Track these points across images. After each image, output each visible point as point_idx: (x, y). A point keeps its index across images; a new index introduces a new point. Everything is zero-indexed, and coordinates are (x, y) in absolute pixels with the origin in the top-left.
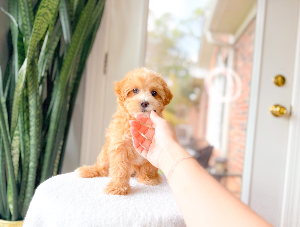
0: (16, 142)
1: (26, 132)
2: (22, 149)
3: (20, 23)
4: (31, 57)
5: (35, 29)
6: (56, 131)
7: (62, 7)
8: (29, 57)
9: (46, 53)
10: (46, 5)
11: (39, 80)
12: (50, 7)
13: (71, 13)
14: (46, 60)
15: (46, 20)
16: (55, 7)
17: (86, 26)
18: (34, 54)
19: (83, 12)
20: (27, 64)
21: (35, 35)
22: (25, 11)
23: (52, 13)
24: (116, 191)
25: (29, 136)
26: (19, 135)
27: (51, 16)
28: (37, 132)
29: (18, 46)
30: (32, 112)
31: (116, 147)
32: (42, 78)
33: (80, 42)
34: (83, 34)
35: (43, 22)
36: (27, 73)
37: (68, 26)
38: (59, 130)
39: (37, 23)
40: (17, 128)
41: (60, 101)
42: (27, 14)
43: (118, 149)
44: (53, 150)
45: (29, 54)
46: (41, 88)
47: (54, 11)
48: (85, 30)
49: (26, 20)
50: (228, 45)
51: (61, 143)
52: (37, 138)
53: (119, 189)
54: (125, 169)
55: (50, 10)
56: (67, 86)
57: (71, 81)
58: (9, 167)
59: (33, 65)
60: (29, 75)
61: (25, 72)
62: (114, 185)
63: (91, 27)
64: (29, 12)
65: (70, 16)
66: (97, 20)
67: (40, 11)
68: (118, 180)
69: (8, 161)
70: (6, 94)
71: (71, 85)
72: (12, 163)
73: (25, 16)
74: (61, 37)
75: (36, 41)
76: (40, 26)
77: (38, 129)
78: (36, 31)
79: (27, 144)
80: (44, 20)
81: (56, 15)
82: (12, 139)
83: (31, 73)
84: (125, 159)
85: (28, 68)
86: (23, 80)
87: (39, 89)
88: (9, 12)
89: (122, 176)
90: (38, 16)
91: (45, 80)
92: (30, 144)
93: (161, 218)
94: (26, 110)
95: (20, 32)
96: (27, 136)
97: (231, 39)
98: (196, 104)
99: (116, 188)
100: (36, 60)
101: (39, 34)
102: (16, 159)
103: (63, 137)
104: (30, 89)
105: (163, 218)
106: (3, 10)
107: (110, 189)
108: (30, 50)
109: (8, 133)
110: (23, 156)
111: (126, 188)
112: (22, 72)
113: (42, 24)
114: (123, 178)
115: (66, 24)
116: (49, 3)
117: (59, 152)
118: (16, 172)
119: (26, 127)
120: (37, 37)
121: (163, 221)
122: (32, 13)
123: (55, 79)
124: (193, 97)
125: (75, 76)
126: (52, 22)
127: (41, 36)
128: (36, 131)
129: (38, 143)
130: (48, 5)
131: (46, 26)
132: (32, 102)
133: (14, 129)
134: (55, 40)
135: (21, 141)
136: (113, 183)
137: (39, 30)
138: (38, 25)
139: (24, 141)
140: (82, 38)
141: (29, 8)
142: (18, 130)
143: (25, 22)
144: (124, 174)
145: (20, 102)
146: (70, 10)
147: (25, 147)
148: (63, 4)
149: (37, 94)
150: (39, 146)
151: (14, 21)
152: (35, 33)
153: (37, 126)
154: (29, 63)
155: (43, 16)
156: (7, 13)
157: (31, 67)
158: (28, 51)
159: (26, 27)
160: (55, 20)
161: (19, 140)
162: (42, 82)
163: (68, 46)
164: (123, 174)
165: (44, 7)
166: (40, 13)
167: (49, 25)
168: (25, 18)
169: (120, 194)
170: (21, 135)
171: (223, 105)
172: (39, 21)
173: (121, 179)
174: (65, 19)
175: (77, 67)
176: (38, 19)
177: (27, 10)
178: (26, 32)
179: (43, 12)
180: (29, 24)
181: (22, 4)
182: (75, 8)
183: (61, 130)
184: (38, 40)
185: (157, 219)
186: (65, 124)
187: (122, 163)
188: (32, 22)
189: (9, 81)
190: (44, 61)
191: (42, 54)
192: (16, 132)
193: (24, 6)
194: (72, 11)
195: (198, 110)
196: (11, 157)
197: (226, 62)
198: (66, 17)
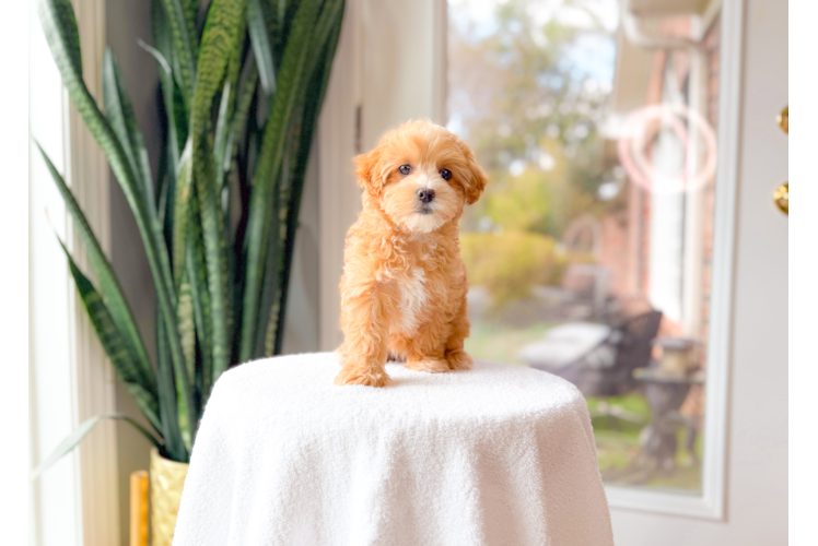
0: (185, 308)
1: (204, 286)
2: (199, 321)
3: (177, 66)
4: (200, 131)
5: (202, 74)
6: (262, 283)
7: (255, 18)
8: (195, 133)
9: (231, 120)
10: (217, 20)
11: (220, 180)
12: (227, 23)
13: (273, 27)
14: (232, 137)
15: (221, 50)
16: (236, 21)
17: (304, 52)
18: (205, 125)
19: (295, 22)
20: (194, 146)
21: (202, 85)
22: (181, 38)
23: (231, 35)
24: (361, 379)
25: (209, 295)
26: (189, 293)
27: (230, 43)
28: (225, 285)
29: (176, 112)
30: (211, 244)
31: (358, 291)
32: (227, 174)
33: (295, 88)
34: (300, 69)
35: (216, 56)
36: (195, 165)
37: (268, 56)
38: (268, 279)
39: (205, 60)
40: (184, 279)
41: (265, 218)
42: (187, 45)
43: (363, 295)
44: (257, 320)
45: (195, 125)
46: (225, 195)
47: (235, 31)
48: (302, 60)
49: (185, 57)
50: (688, 43)
51: (275, 308)
52: (225, 296)
53: (365, 376)
54: (376, 339)
55: (227, 29)
56: (277, 186)
57: (287, 176)
58: (176, 358)
59: (204, 149)
60: (199, 169)
61: (189, 165)
62: (355, 369)
63: (318, 51)
64: (191, 40)
65: (272, 35)
66: (331, 32)
67: (208, 35)
68: (363, 360)
69: (174, 346)
70: (162, 213)
71: (285, 186)
72: (181, 349)
73: (183, 48)
74: (258, 82)
75: (206, 97)
76: (209, 66)
77: (225, 278)
78: (204, 77)
79: (207, 311)
80: (217, 52)
81: (243, 37)
82: (178, 301)
83: (202, 165)
84: (378, 317)
85: (195, 155)
86: (188, 179)
87: (220, 196)
88: (155, 46)
89: (370, 354)
90: (206, 45)
91: (234, 179)
92: (211, 310)
93: (436, 421)
94: (199, 242)
95: (176, 85)
96: (204, 294)
97: (695, 27)
98: (619, 206)
99: (359, 374)
100: (209, 138)
101: (210, 83)
102: (188, 342)
103: (278, 294)
104: (202, 197)
105: (440, 421)
106: (141, 43)
107: (349, 376)
108: (196, 117)
109: (171, 291)
110: (201, 335)
111: (379, 376)
112: (185, 164)
113: (214, 60)
114: (373, 356)
115: (263, 53)
116: (224, 15)
117: (272, 327)
118: (191, 367)
119: (202, 276)
120: (206, 89)
121: (440, 427)
122: (195, 42)
123: (254, 173)
124: (608, 191)
125: (294, 163)
126: (236, 54)
127: (215, 87)
128: (221, 282)
129: (228, 307)
130: (222, 19)
131: (222, 63)
132: (209, 223)
133: (180, 281)
134: (246, 91)
135: (197, 306)
136: (352, 366)
137: (209, 74)
138: (207, 63)
139: (202, 306)
140: (297, 79)
141: (189, 31)
142: (188, 281)
143: (184, 62)
144: (376, 350)
145: (187, 225)
146: (270, 20)
147: (204, 317)
148: (255, 12)
149: (218, 207)
150: (231, 313)
151: (163, 62)
152: (201, 81)
153: (223, 272)
154: (198, 144)
155: (214, 43)
156: (150, 49)
157: (201, 153)
158: (193, 121)
159: (186, 72)
160: (241, 47)
161: (192, 302)
162: (226, 183)
163: (271, 98)
164: (373, 348)
165: (214, 25)
166: (208, 39)
167: (228, 60)
168: (182, 53)
169: (368, 384)
170: (194, 292)
171: (684, 198)
172: (208, 56)
173: (369, 360)
174: (261, 44)
175: (297, 144)
176: (206, 52)
177: (185, 36)
178: (188, 82)
179: (213, 37)
180: (191, 64)
181: (175, 25)
182: (281, 13)
183: (273, 279)
184: (210, 94)
185: (428, 422)
186: (280, 267)
187: (371, 328)
188: (195, 58)
189: (165, 187)
190: (227, 137)
191: (221, 123)
192: (184, 287)
193: (179, 28)
194: (275, 22)
195: (624, 225)
196: (179, 337)
197: (685, 89)
198: (264, 37)
